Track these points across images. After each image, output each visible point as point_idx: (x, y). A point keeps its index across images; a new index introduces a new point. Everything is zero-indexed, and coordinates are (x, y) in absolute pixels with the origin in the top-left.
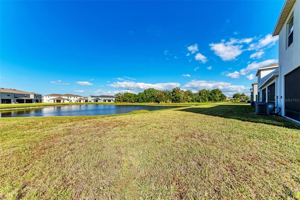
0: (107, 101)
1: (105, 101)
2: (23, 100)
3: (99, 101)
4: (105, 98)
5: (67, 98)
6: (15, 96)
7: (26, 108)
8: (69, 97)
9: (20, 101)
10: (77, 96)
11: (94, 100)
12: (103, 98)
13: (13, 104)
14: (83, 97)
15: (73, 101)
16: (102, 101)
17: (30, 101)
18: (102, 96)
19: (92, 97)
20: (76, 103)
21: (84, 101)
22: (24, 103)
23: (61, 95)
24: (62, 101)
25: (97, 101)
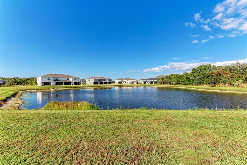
0: (153, 83)
1: (152, 83)
2: (103, 82)
3: (147, 83)
4: (152, 81)
5: (125, 81)
6: (100, 80)
7: (99, 87)
8: (127, 80)
9: (102, 83)
10: (131, 79)
11: (143, 82)
12: (150, 81)
13: (98, 85)
14: (136, 80)
15: (129, 83)
16: (149, 83)
17: (106, 83)
18: (150, 79)
19: (142, 79)
20: (130, 84)
21: (136, 83)
22: (103, 84)
23: (123, 79)
24: (122, 83)
25: (145, 83)
